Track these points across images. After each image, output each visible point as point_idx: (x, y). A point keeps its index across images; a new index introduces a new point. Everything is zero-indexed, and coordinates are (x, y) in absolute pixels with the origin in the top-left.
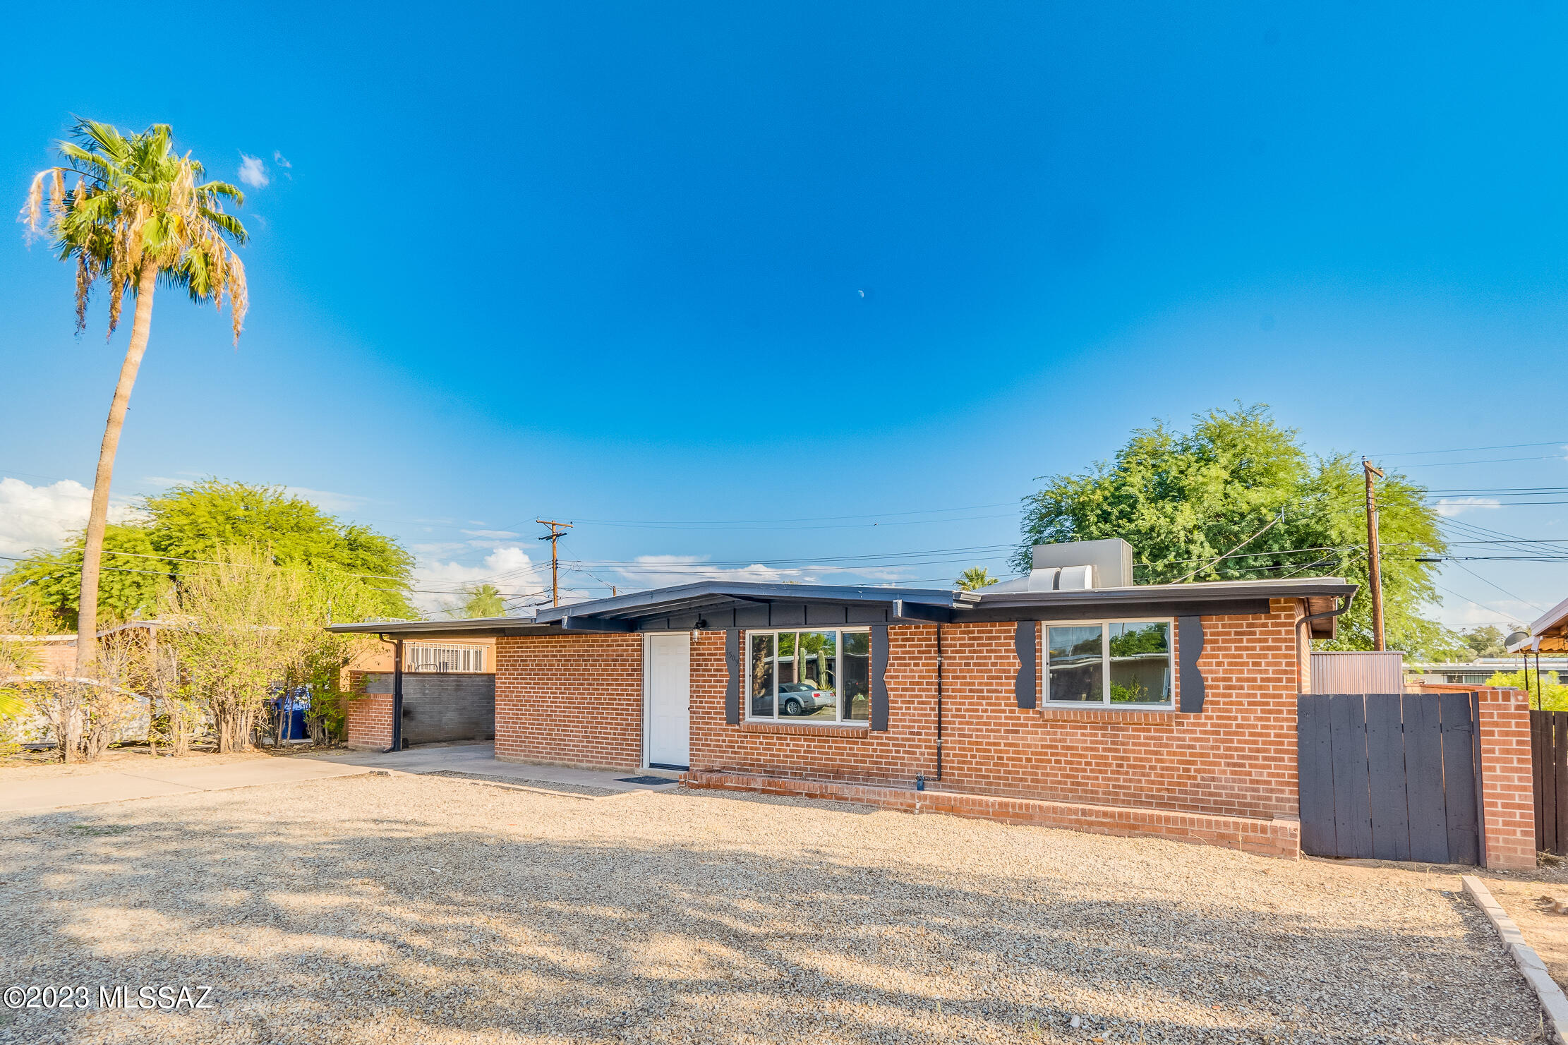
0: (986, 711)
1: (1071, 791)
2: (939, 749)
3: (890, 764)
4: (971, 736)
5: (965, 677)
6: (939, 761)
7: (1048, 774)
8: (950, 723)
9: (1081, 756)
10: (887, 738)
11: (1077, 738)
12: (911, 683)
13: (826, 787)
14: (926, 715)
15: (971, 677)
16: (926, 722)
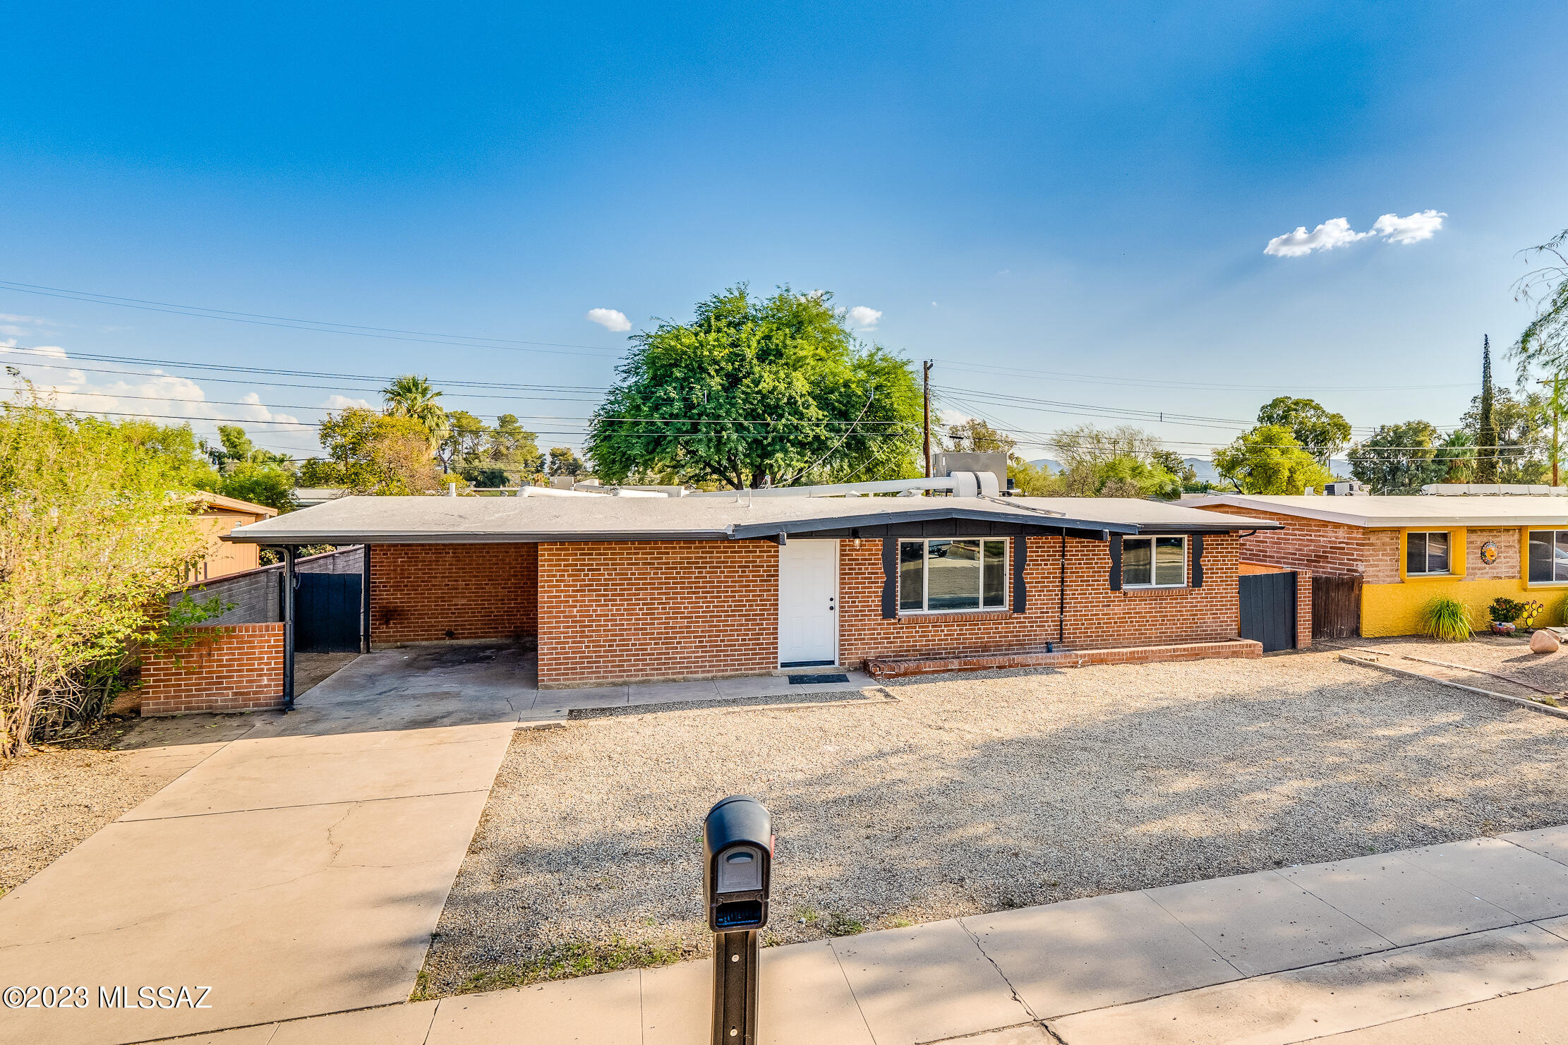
0: (1091, 594)
1: (1138, 638)
2: (1061, 621)
3: (1026, 636)
4: (1081, 611)
5: (1078, 572)
6: (1061, 629)
7: (1126, 630)
8: (1068, 603)
9: (1144, 617)
10: (1025, 618)
11: (1143, 607)
12: (1042, 578)
14: (1052, 599)
15: (1082, 572)
16: (1052, 604)
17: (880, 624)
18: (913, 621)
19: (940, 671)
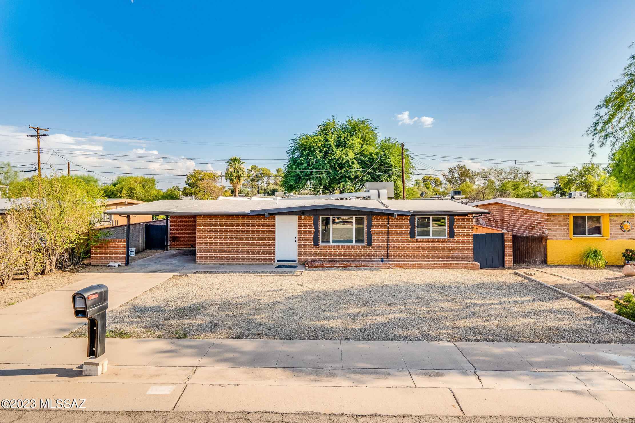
0: (401, 239)
1: (423, 259)
2: (388, 250)
3: (372, 255)
4: (397, 246)
5: (395, 230)
6: (388, 253)
7: (418, 255)
8: (391, 243)
9: (426, 250)
10: (372, 248)
11: (425, 245)
12: (379, 232)
13: (362, 264)
14: (384, 241)
15: (397, 230)
16: (384, 243)
17: (312, 248)
18: (325, 247)
19: (331, 267)
